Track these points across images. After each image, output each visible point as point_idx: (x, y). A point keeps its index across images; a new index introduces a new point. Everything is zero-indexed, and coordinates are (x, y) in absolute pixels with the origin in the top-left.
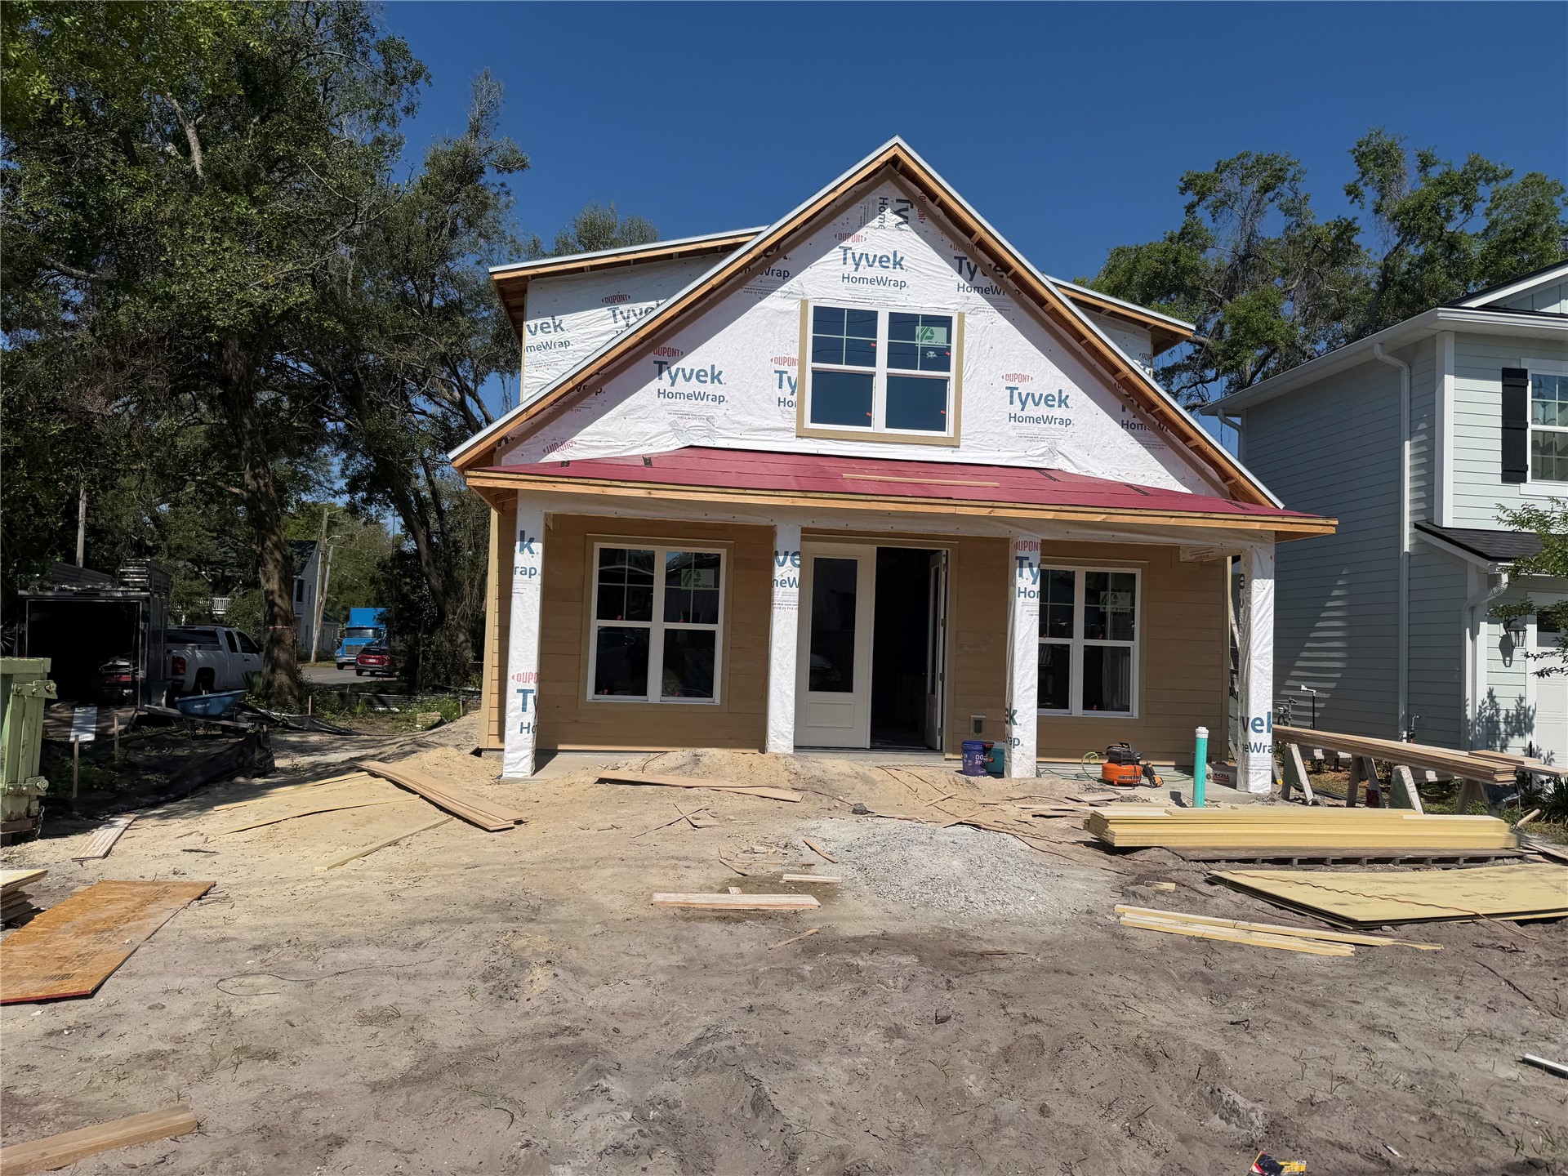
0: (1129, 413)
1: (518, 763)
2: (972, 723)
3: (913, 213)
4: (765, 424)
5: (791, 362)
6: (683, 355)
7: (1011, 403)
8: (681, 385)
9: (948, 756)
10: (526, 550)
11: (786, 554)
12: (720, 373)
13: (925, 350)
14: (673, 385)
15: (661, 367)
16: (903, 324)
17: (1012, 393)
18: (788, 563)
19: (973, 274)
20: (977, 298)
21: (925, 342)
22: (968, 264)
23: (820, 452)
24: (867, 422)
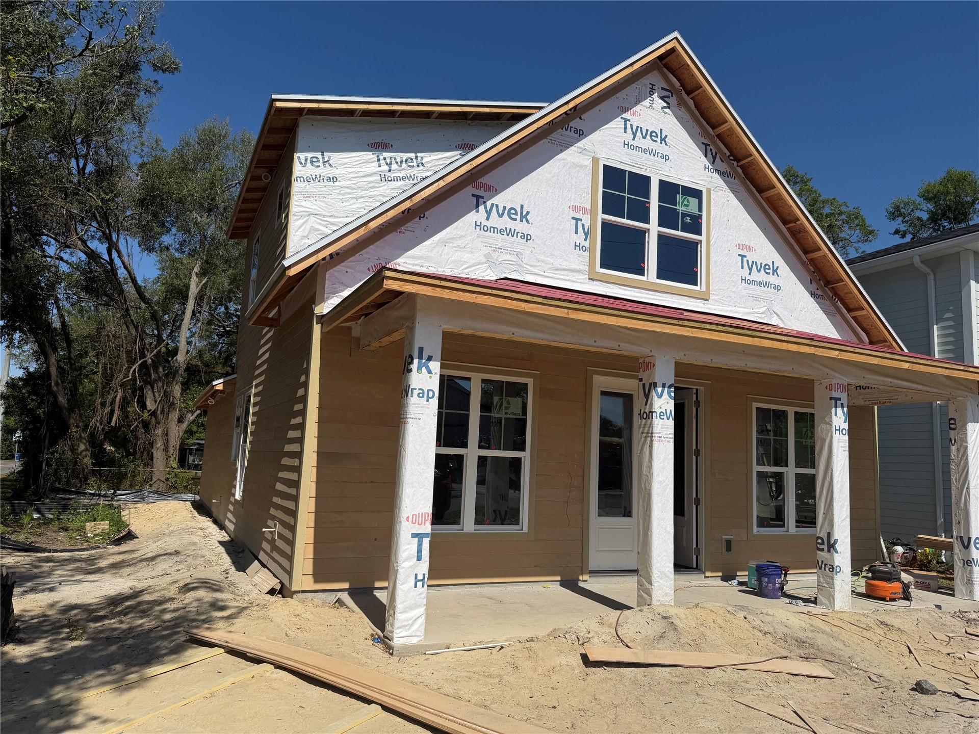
0: (814, 285)
2: (724, 543)
3: (673, 100)
4: (565, 265)
5: (585, 211)
6: (497, 192)
7: (742, 268)
8: (495, 221)
9: (708, 574)
11: (664, 386)
12: (528, 213)
13: (684, 215)
14: (488, 219)
15: (478, 201)
16: (669, 190)
17: (742, 259)
18: (665, 395)
20: (717, 180)
21: (684, 208)
22: (711, 150)
24: (641, 271)
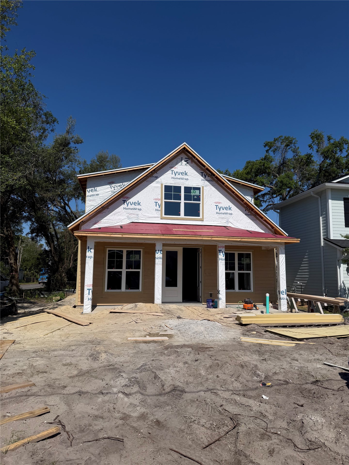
0: (247, 212)
1: (88, 309)
2: (209, 294)
3: (190, 161)
4: (152, 216)
5: (159, 200)
6: (130, 198)
7: (217, 209)
8: (130, 206)
9: (203, 303)
10: (89, 251)
11: (159, 251)
12: (140, 203)
13: (194, 196)
14: (127, 206)
15: (124, 201)
16: (188, 190)
17: (217, 207)
18: (159, 253)
19: (205, 176)
20: (207, 183)
21: (194, 194)
22: (204, 174)
23: (167, 223)
24: (179, 215)
